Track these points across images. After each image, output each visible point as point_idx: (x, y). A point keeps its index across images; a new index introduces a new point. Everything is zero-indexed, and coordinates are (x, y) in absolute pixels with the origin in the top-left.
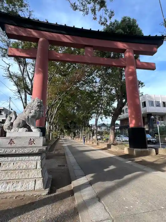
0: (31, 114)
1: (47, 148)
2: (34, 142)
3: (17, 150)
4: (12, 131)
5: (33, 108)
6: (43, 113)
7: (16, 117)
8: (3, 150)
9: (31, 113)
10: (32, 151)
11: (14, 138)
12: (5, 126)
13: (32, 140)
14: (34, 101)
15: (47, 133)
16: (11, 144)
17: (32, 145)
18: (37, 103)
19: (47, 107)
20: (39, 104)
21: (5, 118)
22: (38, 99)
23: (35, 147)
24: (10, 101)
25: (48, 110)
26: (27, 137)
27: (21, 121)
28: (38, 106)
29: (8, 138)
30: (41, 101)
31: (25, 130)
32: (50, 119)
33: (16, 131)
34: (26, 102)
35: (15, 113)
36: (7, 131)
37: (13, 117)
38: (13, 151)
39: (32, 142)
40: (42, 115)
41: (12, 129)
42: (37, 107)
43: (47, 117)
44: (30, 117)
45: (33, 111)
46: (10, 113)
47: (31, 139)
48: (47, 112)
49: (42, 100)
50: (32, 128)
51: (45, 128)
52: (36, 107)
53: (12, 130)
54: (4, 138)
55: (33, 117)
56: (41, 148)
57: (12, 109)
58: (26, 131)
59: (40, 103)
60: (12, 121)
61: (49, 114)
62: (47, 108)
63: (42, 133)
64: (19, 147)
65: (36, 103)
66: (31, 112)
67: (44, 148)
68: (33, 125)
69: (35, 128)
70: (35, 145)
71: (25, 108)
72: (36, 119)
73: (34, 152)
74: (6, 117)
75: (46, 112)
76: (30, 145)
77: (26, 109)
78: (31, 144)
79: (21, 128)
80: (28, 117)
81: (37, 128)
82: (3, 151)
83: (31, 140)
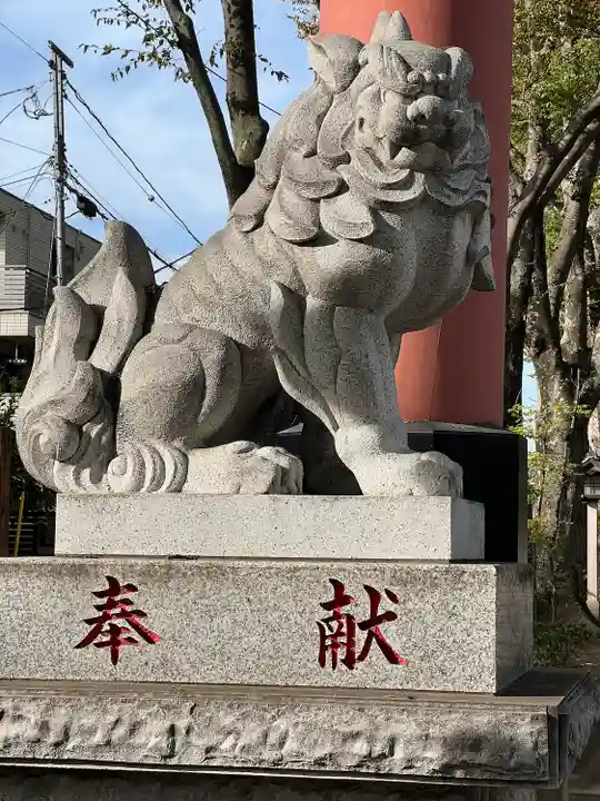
0: (330, 260)
1: (557, 726)
2: (388, 630)
3: (182, 724)
4: (109, 477)
5: (343, 172)
6: (485, 240)
7: (149, 297)
8: (33, 712)
9: (319, 239)
10: (360, 747)
11: (147, 573)
12: (36, 415)
13: (360, 610)
14: (356, 68)
15: (544, 518)
16: (114, 644)
17: (361, 674)
18: (392, 101)
19: (529, 147)
20: (424, 103)
21: (25, 318)
22: (407, 34)
23: (408, 699)
24: (60, 97)
25: (544, 194)
26: (290, 568)
27: (212, 358)
28: (408, 135)
29: (78, 570)
30: (444, 63)
31: (265, 479)
32: (568, 322)
33: (158, 481)
34: (247, 104)
35: (134, 250)
36: (58, 484)
37: (118, 300)
38: (139, 739)
39: (361, 636)
40: (470, 257)
41: (114, 455)
42: (404, 154)
43: (526, 290)
44: (312, 302)
45: (349, 214)
46: (77, 251)
47: (338, 586)
48: (533, 215)
49: (455, 53)
50: (352, 440)
51: (518, 443)
52: (384, 154)
53: (119, 476)
54: (29, 569)
55: (348, 291)
56: (482, 721)
57: (88, 208)
58: (280, 484)
59: (436, 88)
60: (104, 358)
61: (558, 244)
62: (530, 169)
63: (478, 511)
64: (212, 691)
65: (377, 98)
66: (329, 227)
67: (524, 724)
68: (366, 410)
69: (386, 446)
70: (395, 677)
71: (238, 177)
72: (396, 328)
73: (396, 764)
74: (37, 304)
75: (512, 223)
76: (340, 677)
77: (255, 190)
78: (350, 662)
79: (212, 441)
80: (295, 297)
81: (416, 444)
82: (27, 730)
83: (342, 598)
